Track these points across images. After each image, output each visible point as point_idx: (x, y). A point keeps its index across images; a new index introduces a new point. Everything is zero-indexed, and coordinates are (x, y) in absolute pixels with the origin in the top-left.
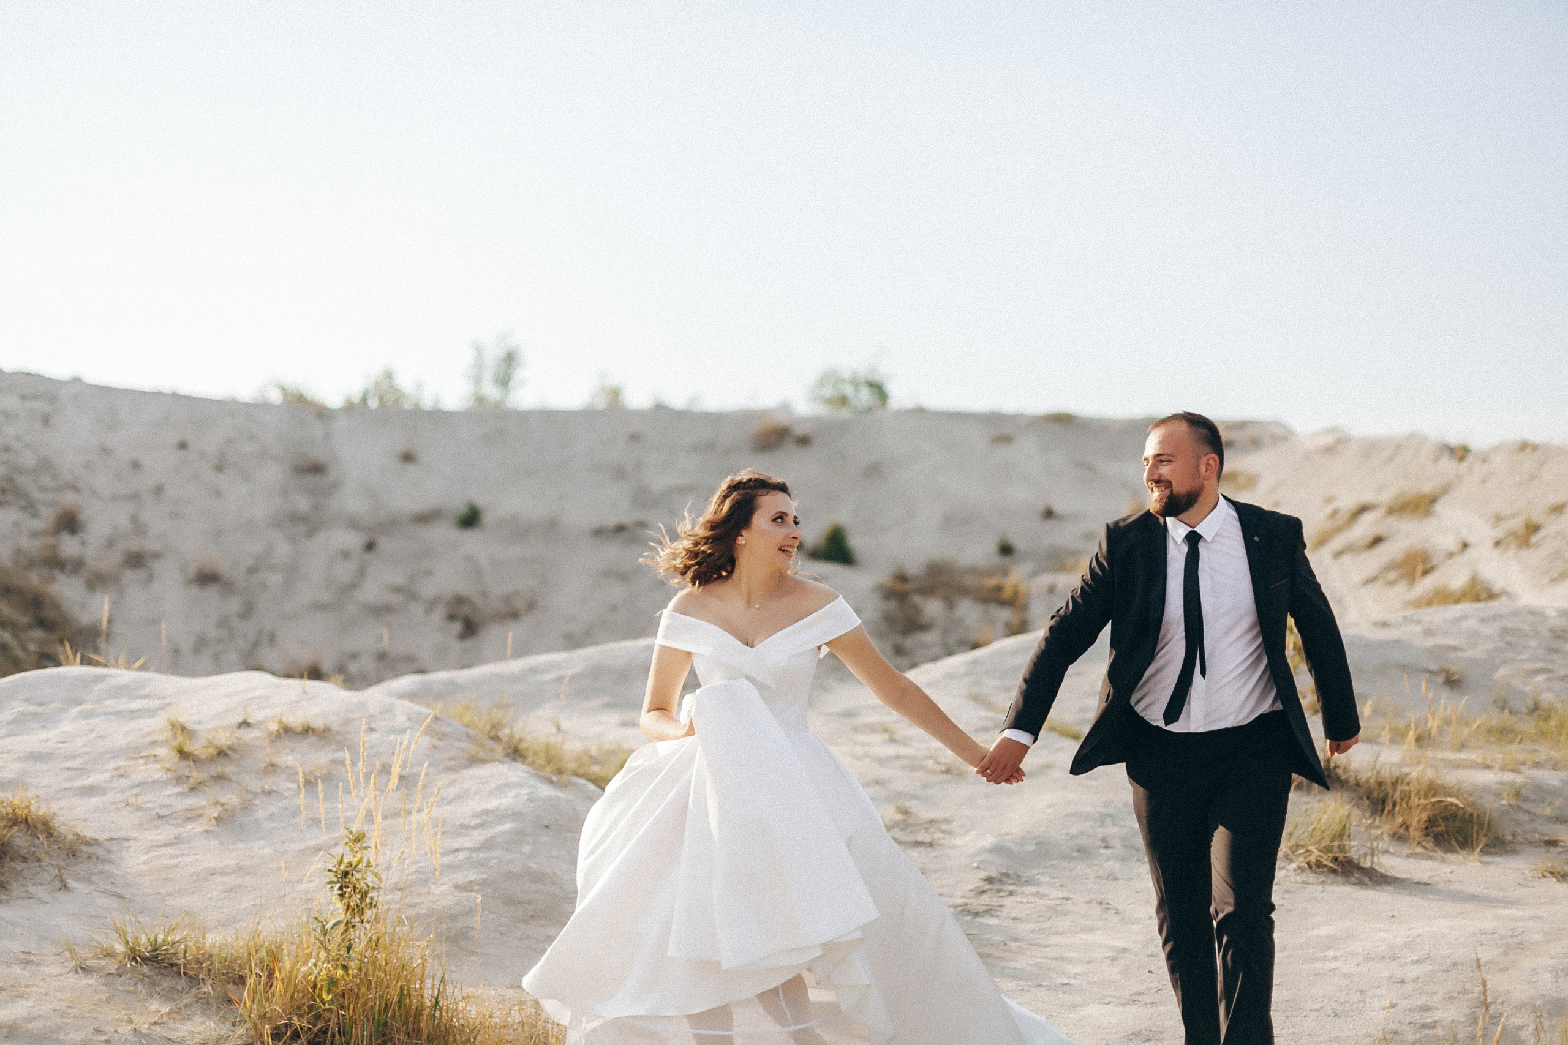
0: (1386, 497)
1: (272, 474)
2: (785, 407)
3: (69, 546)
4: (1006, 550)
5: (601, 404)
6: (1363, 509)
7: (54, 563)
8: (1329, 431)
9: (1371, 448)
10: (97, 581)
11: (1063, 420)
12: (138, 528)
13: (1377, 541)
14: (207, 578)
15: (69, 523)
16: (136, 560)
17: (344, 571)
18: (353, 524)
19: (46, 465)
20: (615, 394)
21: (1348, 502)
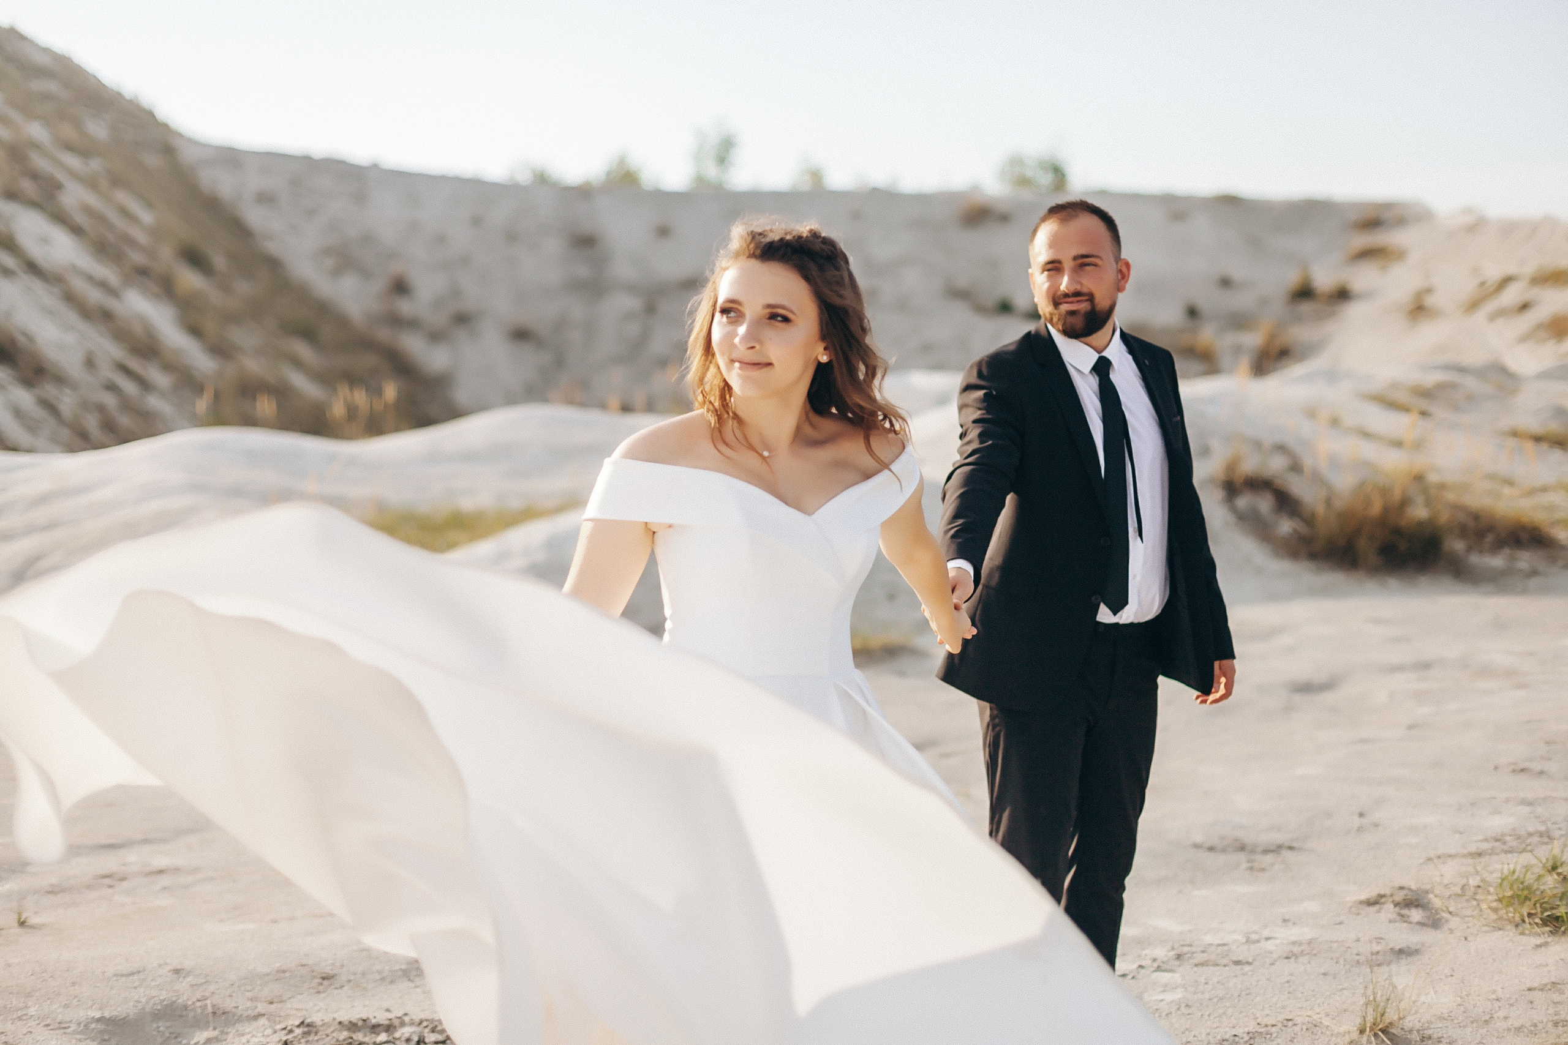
0: (1529, 269)
1: (553, 246)
2: (976, 188)
3: (405, 307)
4: (1192, 313)
5: (806, 186)
6: (1506, 281)
7: (397, 321)
8: (1468, 211)
9: (1509, 229)
10: (436, 336)
11: (1230, 202)
12: (456, 293)
13: (1524, 307)
14: (521, 335)
15: (400, 287)
16: (462, 319)
17: (633, 329)
18: (631, 288)
19: (368, 239)
20: (816, 176)
21: (1493, 272)
